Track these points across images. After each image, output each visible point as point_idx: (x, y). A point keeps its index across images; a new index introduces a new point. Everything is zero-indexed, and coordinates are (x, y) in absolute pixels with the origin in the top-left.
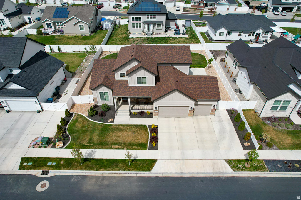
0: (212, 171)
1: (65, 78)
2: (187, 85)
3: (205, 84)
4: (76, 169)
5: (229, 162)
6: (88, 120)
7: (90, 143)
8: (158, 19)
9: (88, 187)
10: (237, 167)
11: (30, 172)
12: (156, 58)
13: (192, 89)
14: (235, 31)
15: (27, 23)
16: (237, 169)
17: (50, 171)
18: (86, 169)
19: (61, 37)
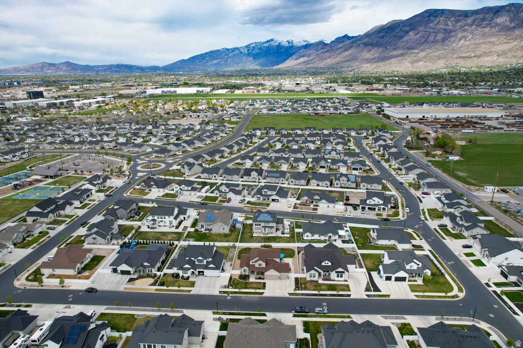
1: (224, 263)
3: (285, 267)
5: (289, 294)
6: (239, 280)
7: (241, 287)
8: (271, 225)
11: (223, 294)
12: (266, 255)
17: (230, 294)
19: (211, 235)
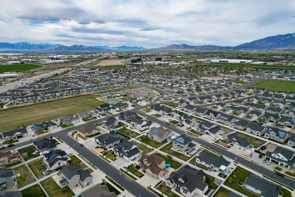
1: (139, 156)
5: (148, 187)
6: (135, 168)
7: (131, 171)
9: (126, 177)
11: (120, 171)
12: (154, 160)
13: (154, 170)
14: (204, 161)
15: (147, 129)
17: (123, 172)
18: (127, 175)
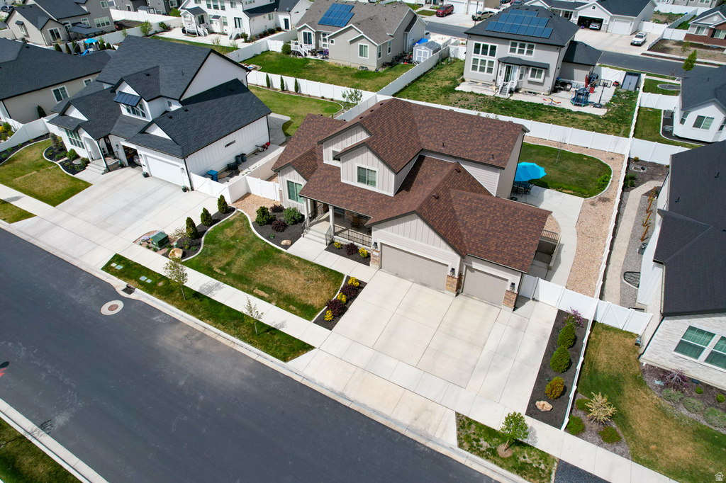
0: (407, 422)
1: (268, 144)
2: (460, 214)
3: (508, 225)
4: (172, 304)
5: (464, 423)
6: (250, 229)
7: (223, 269)
8: (538, 56)
9: (169, 340)
10: (475, 443)
11: (112, 279)
12: (428, 136)
13: (468, 224)
15: (279, 29)
16: (472, 446)
17: (136, 289)
18: (185, 310)
19: (319, 65)
